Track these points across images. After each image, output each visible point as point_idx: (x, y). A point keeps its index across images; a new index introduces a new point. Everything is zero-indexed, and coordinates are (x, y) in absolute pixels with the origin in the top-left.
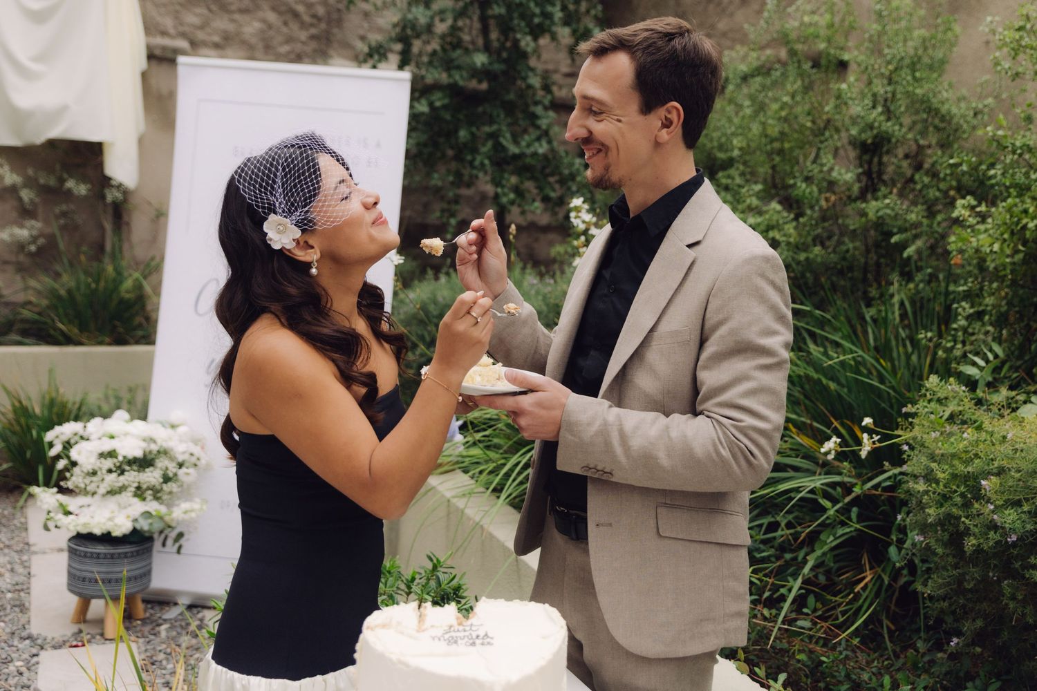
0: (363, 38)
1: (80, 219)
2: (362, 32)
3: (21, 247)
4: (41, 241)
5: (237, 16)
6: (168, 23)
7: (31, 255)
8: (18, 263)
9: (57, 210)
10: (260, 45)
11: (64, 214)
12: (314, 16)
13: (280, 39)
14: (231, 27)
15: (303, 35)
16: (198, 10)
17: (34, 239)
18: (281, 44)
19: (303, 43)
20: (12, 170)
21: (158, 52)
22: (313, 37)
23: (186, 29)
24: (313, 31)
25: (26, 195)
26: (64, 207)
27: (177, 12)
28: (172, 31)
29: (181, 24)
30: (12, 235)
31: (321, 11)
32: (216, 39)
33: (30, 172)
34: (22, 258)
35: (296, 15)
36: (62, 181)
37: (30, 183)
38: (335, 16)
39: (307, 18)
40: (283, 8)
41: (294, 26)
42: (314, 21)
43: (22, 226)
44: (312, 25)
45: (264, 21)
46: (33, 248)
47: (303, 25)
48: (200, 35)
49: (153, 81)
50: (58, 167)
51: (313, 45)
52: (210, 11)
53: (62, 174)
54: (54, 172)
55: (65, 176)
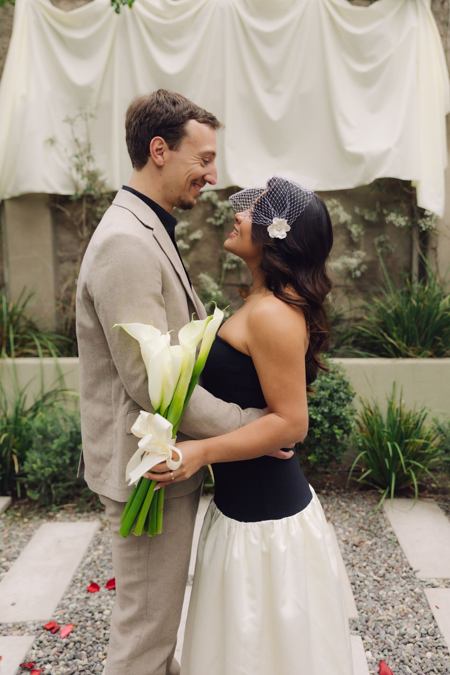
1: (394, 247)
3: (349, 273)
4: (364, 267)
7: (356, 279)
8: (346, 286)
9: (376, 241)
11: (381, 244)
17: (360, 265)
20: (345, 210)
25: (355, 230)
26: (382, 238)
30: (344, 264)
33: (357, 210)
34: (348, 282)
36: (381, 216)
37: (360, 219)
43: (351, 256)
46: (358, 273)
50: (378, 205)
53: (382, 211)
54: (375, 209)
55: (385, 212)
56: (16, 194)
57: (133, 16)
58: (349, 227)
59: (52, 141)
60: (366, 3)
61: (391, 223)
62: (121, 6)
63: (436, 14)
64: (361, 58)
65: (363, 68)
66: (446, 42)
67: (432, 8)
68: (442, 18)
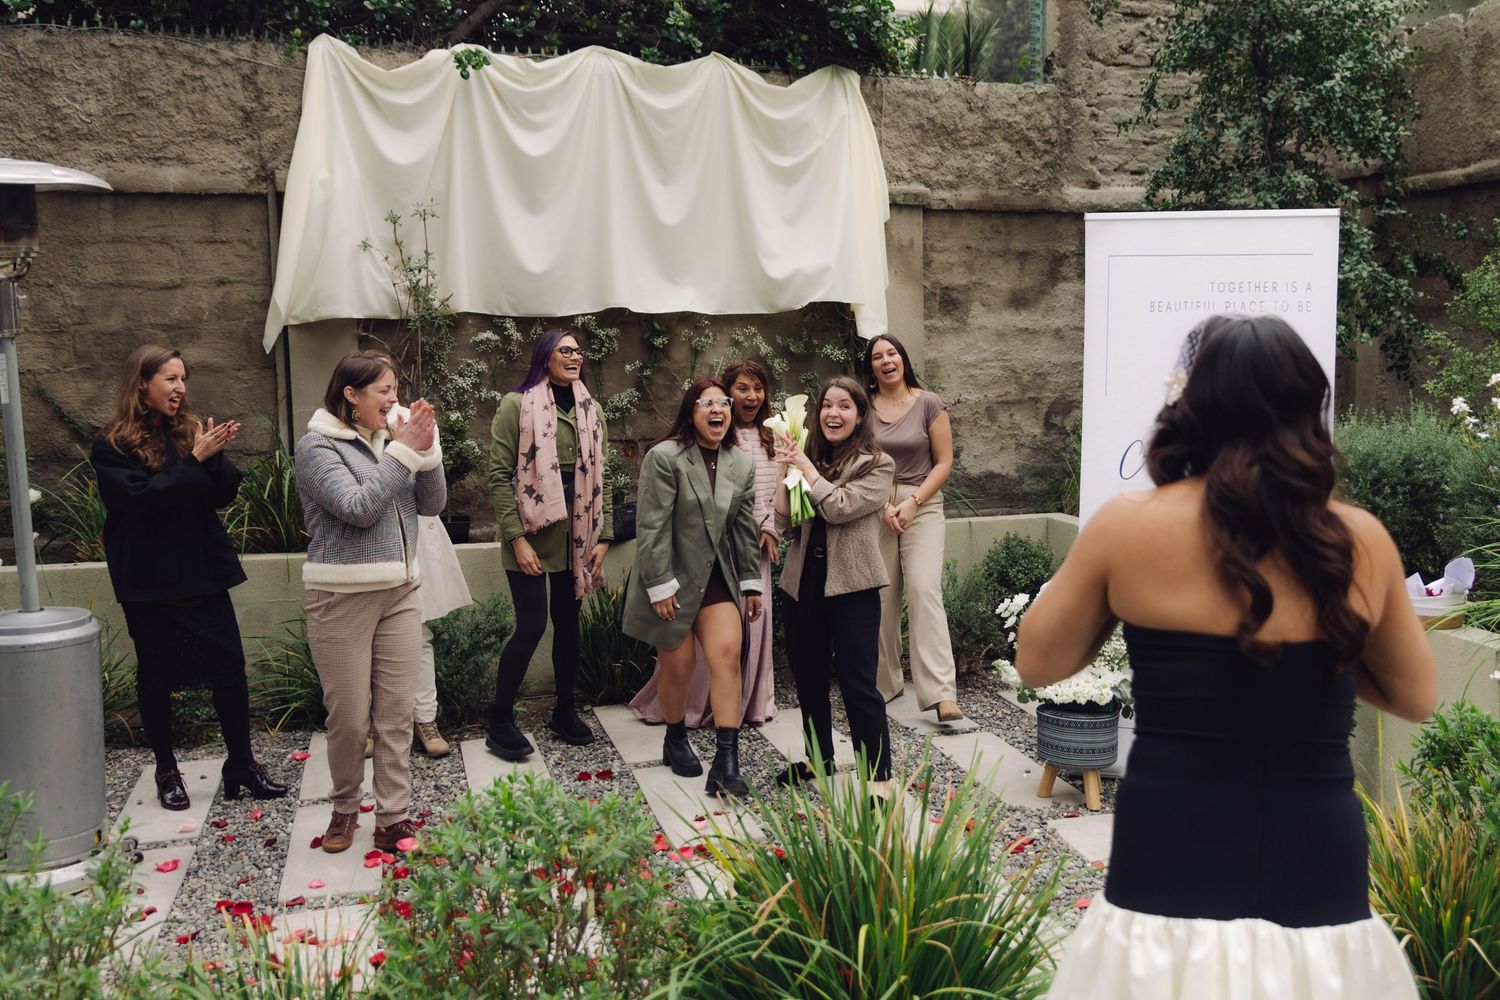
0: (1093, 160)
2: (1092, 154)
5: (970, 151)
6: (903, 166)
9: (802, 378)
10: (994, 180)
12: (1047, 142)
13: (1014, 171)
14: (964, 164)
15: (1037, 164)
16: (932, 149)
18: (1015, 177)
19: (1038, 172)
20: (765, 340)
21: (899, 200)
22: (1046, 165)
23: (921, 171)
24: (1047, 158)
25: (777, 364)
27: (912, 153)
28: (907, 175)
29: (916, 166)
31: (1054, 134)
32: (950, 178)
33: (779, 340)
35: (1029, 143)
36: (809, 345)
37: (784, 352)
38: (1064, 139)
39: (1041, 146)
40: (1017, 137)
41: (1028, 156)
42: (1048, 147)
44: (1046, 152)
45: (997, 153)
47: (1037, 154)
48: (935, 176)
49: (894, 232)
51: (1047, 173)
52: (944, 148)
53: (810, 339)
54: (801, 339)
55: (815, 342)
56: (312, 319)
57: (480, 79)
58: (769, 362)
59: (366, 246)
60: (784, 78)
61: (827, 356)
62: (470, 69)
63: (866, 96)
64: (779, 148)
65: (785, 162)
66: (880, 132)
67: (861, 89)
68: (874, 103)
